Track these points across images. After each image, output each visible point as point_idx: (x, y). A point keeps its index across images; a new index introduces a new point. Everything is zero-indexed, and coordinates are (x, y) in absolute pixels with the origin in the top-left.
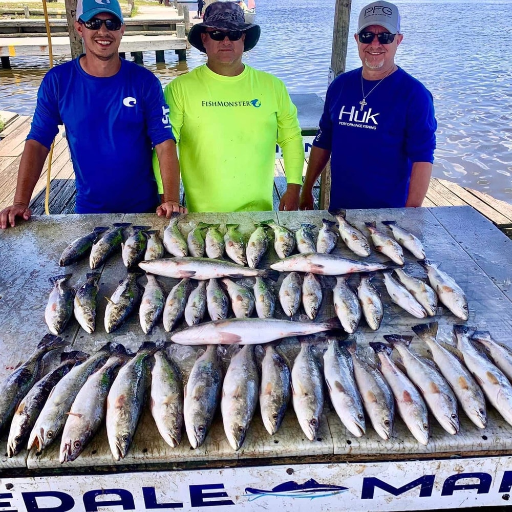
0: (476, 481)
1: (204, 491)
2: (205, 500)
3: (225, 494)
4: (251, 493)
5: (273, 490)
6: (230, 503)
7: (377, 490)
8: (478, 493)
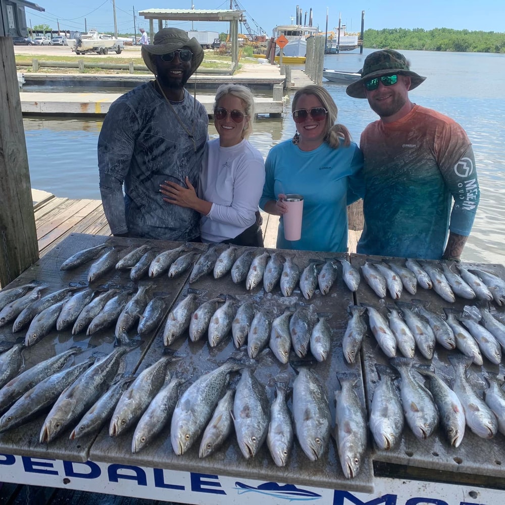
1: (202, 479)
2: (202, 486)
3: (218, 484)
4: (240, 487)
5: (258, 487)
6: (222, 492)
7: (346, 502)
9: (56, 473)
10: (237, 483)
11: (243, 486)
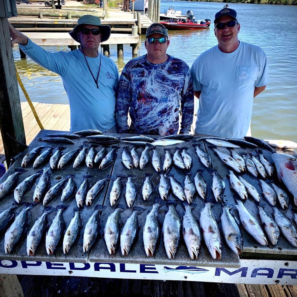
0: (267, 272)
1: (146, 266)
2: (146, 270)
3: (155, 269)
4: (166, 269)
5: (176, 268)
6: (157, 272)
7: (222, 272)
8: (268, 277)
9: (65, 268)
10: (165, 267)
11: (168, 268)
